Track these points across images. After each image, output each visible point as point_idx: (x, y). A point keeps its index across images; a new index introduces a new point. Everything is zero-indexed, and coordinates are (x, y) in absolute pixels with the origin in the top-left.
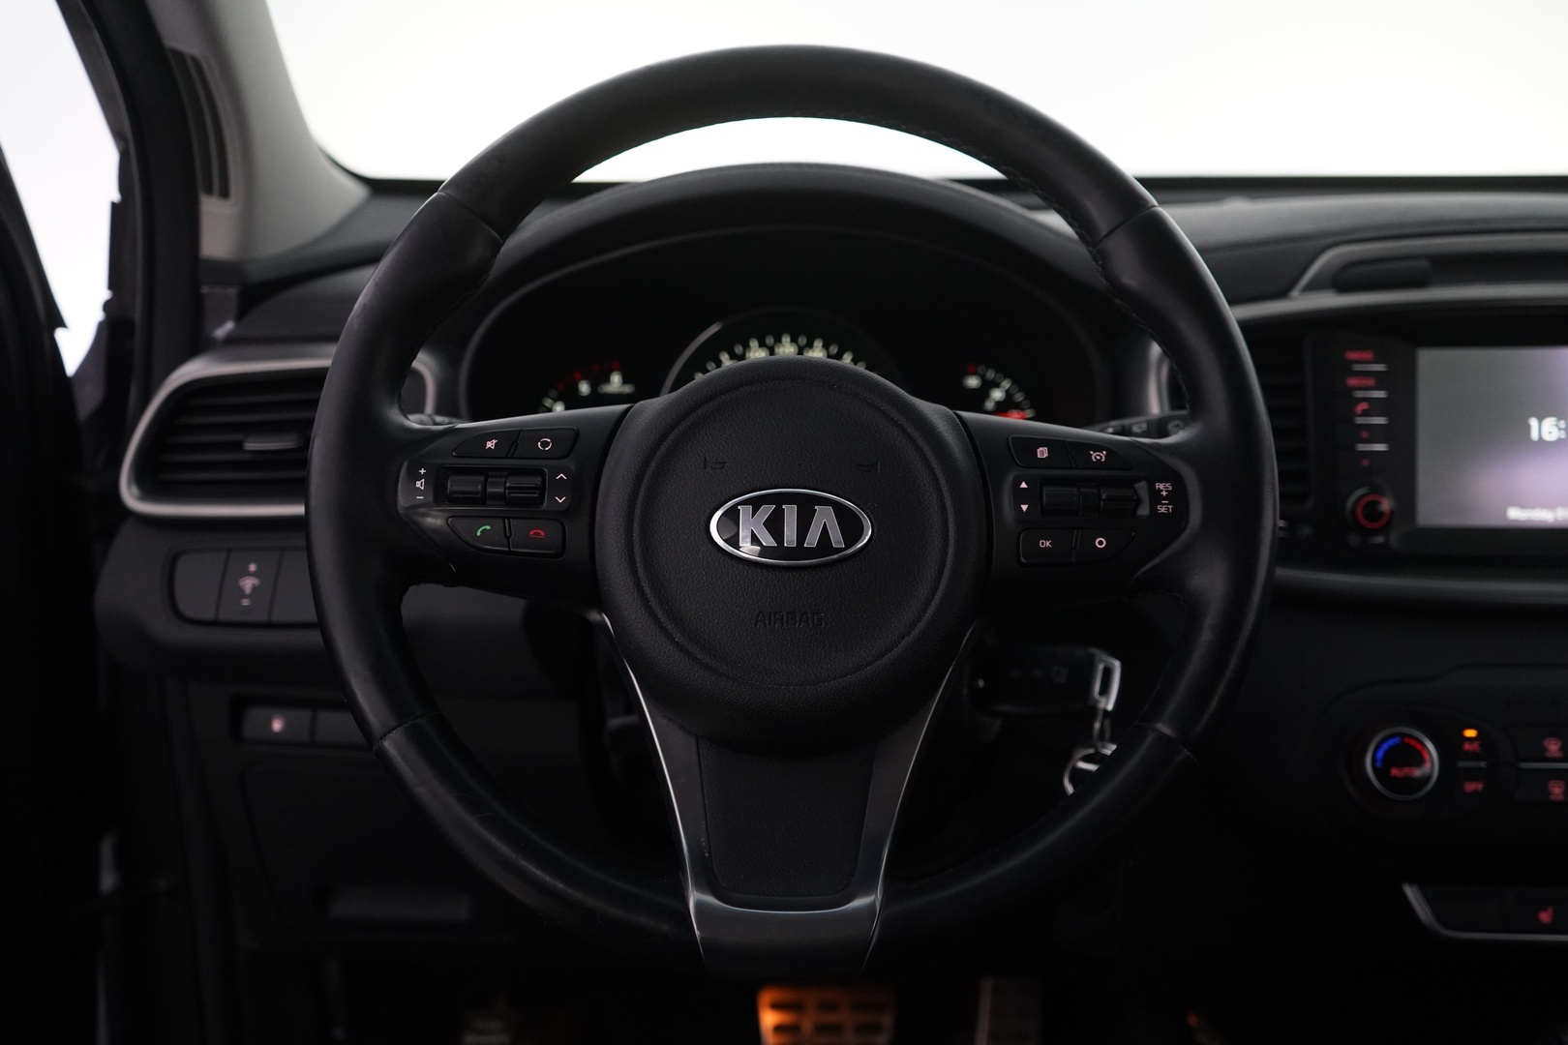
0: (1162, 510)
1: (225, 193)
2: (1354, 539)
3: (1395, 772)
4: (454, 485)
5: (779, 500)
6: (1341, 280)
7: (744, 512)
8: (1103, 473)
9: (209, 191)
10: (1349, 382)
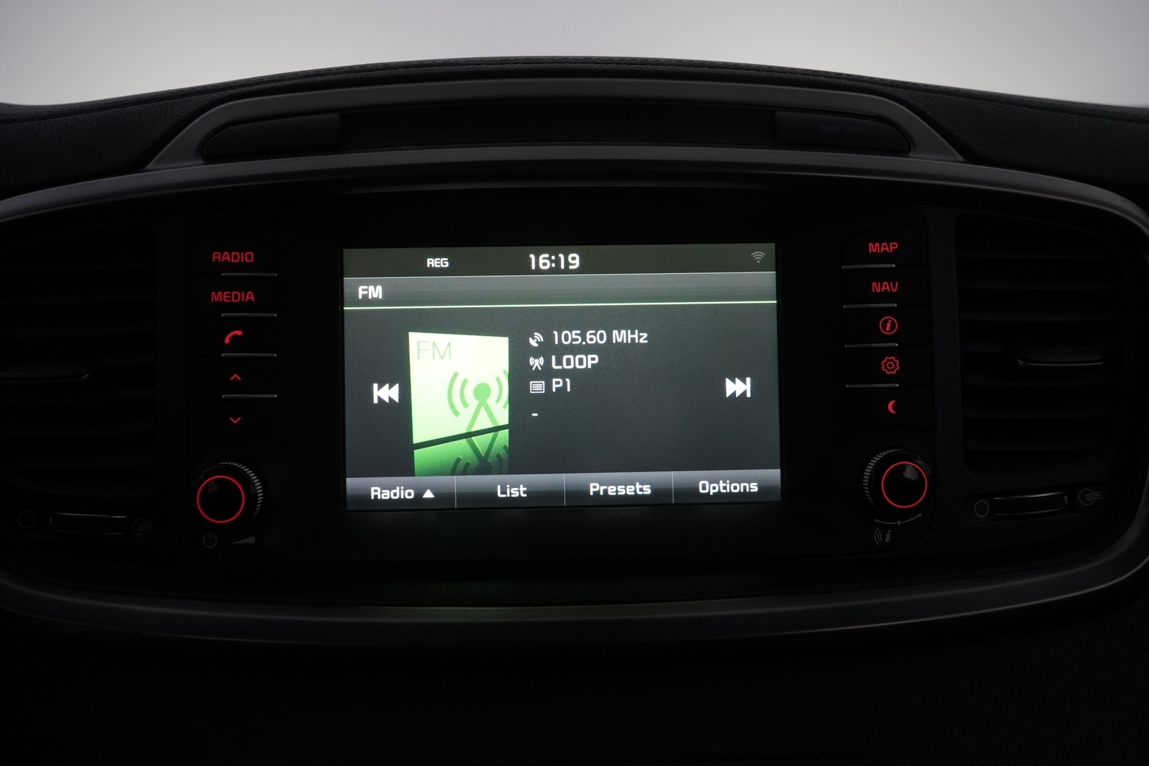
10: (217, 297)
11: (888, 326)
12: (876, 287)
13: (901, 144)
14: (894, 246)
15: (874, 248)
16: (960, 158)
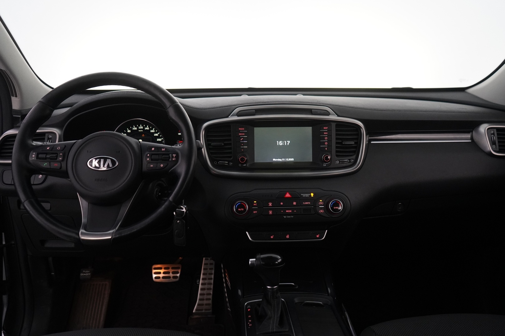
0: (173, 159)
1: (16, 96)
2: (240, 165)
3: (239, 209)
4: (40, 156)
5: (100, 158)
6: (238, 114)
7: (94, 160)
8: (164, 153)
9: (13, 96)
10: (240, 134)
11: (326, 138)
12: (325, 133)
13: (328, 114)
14: (327, 128)
15: (324, 128)
16: (337, 116)
